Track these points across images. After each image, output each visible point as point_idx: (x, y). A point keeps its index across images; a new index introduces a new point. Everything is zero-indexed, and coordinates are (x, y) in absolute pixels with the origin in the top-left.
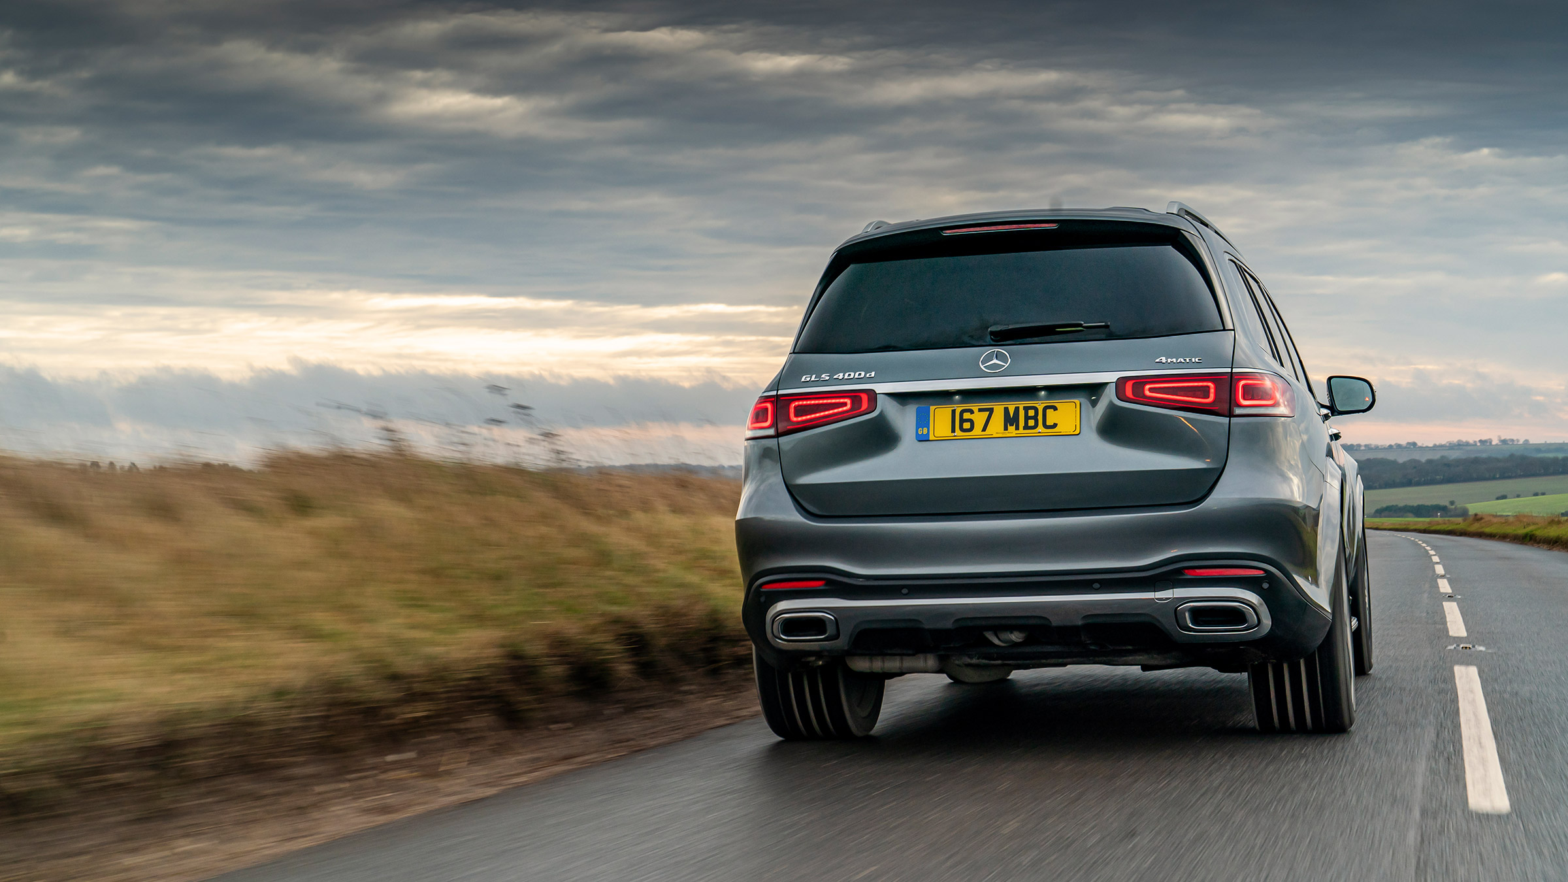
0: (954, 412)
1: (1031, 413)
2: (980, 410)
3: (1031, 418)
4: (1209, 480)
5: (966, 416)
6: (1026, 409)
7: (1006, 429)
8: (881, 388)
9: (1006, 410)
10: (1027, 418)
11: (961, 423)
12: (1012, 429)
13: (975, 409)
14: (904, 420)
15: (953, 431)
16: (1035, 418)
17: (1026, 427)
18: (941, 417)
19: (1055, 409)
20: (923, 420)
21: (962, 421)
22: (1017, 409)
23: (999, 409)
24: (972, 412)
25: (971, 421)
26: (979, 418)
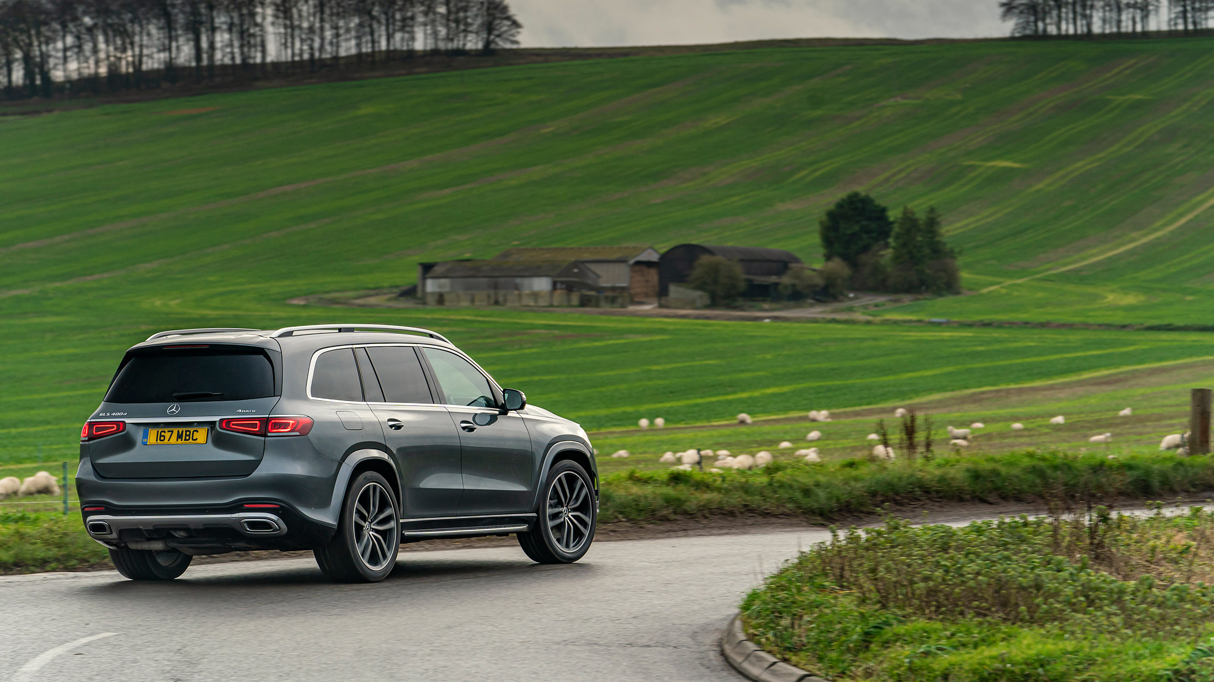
0: (158, 432)
1: (188, 433)
2: (168, 431)
3: (188, 435)
4: (255, 464)
5: (163, 434)
6: (186, 431)
7: (177, 440)
8: (128, 421)
9: (178, 431)
10: (186, 435)
11: (160, 437)
12: (179, 440)
13: (166, 431)
14: (138, 435)
15: (157, 441)
16: (189, 436)
17: (185, 440)
18: (153, 434)
19: (197, 431)
20: (146, 436)
21: (161, 436)
22: (183, 431)
23: (175, 431)
24: (165, 432)
25: (164, 436)
26: (167, 435)
